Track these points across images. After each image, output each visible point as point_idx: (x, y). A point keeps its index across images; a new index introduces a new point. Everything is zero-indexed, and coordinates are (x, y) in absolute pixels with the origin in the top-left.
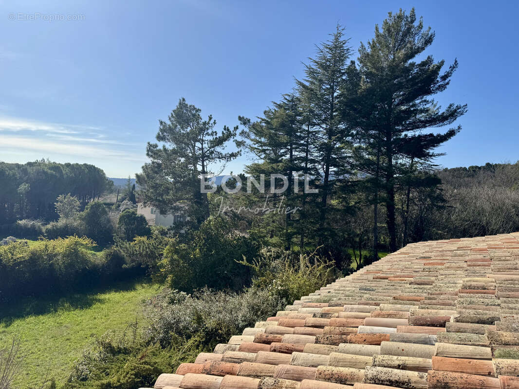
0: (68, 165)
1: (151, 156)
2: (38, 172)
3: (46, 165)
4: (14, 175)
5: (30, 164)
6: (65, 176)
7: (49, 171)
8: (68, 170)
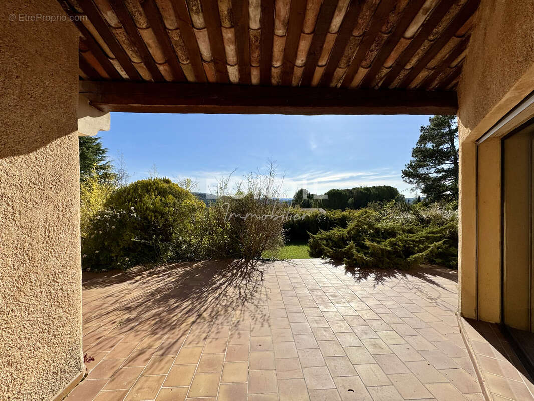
0: (374, 187)
1: (416, 157)
2: (358, 192)
3: (362, 189)
4: (346, 194)
5: (354, 189)
6: (372, 193)
7: (363, 192)
8: (374, 190)
